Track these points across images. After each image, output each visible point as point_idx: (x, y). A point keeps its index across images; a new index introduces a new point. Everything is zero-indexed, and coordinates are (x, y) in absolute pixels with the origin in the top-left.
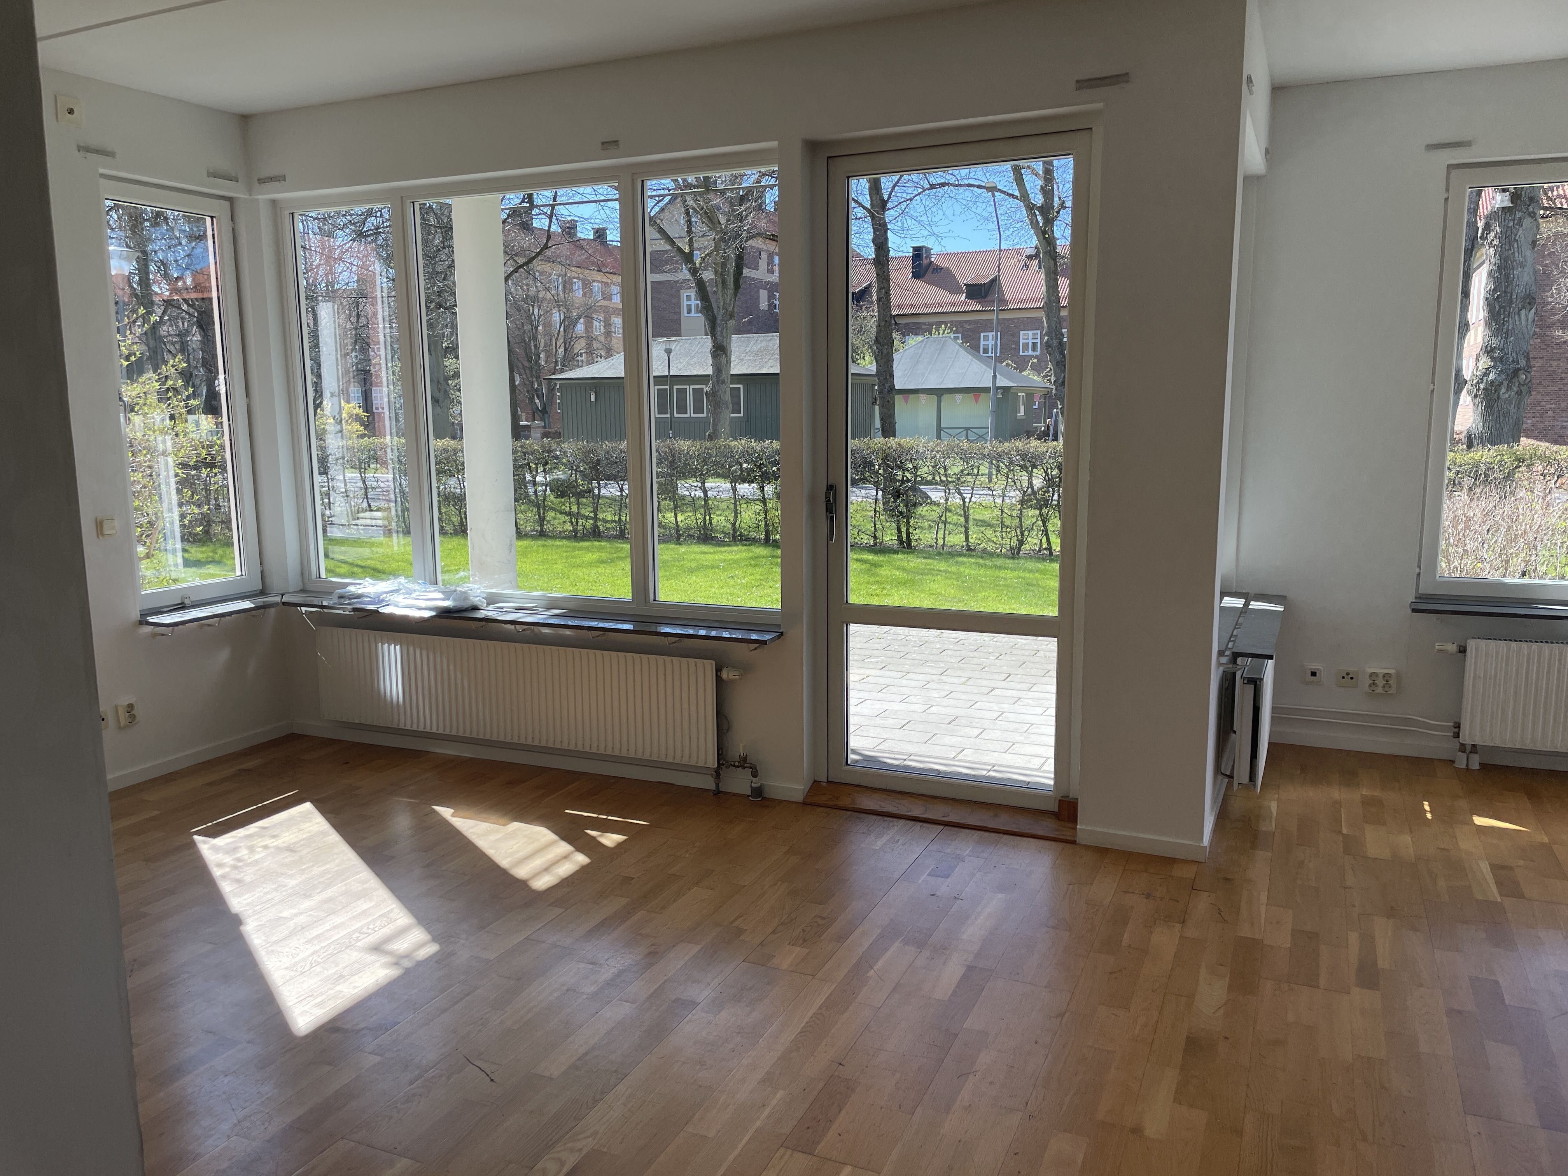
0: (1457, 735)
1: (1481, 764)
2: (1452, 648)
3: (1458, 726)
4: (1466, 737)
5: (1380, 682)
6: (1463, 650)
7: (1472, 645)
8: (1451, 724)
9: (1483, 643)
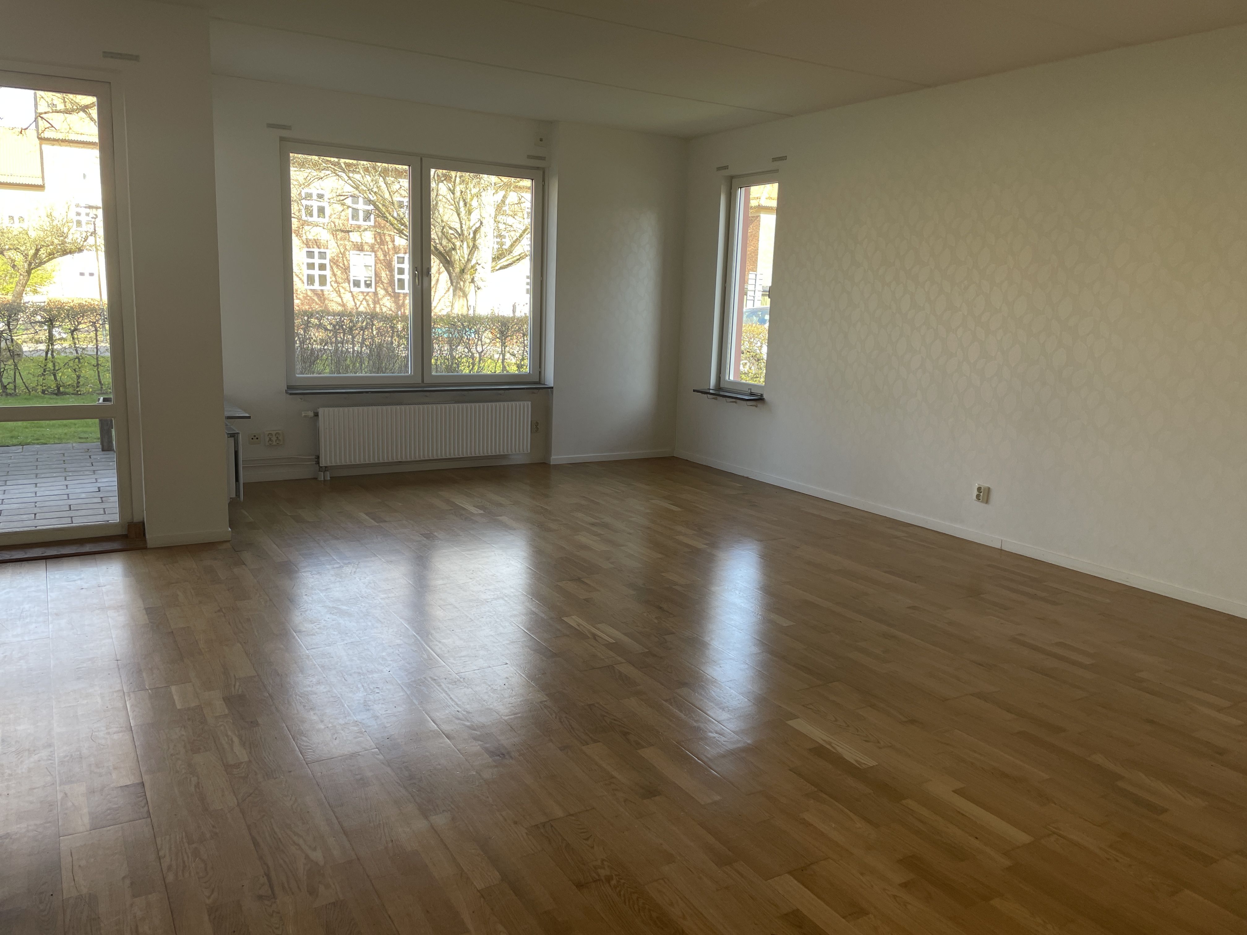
0: (318, 463)
1: (330, 477)
2: (311, 414)
3: (318, 457)
4: (323, 463)
5: (274, 438)
6: (316, 415)
7: (321, 411)
8: (314, 457)
9: (326, 409)
